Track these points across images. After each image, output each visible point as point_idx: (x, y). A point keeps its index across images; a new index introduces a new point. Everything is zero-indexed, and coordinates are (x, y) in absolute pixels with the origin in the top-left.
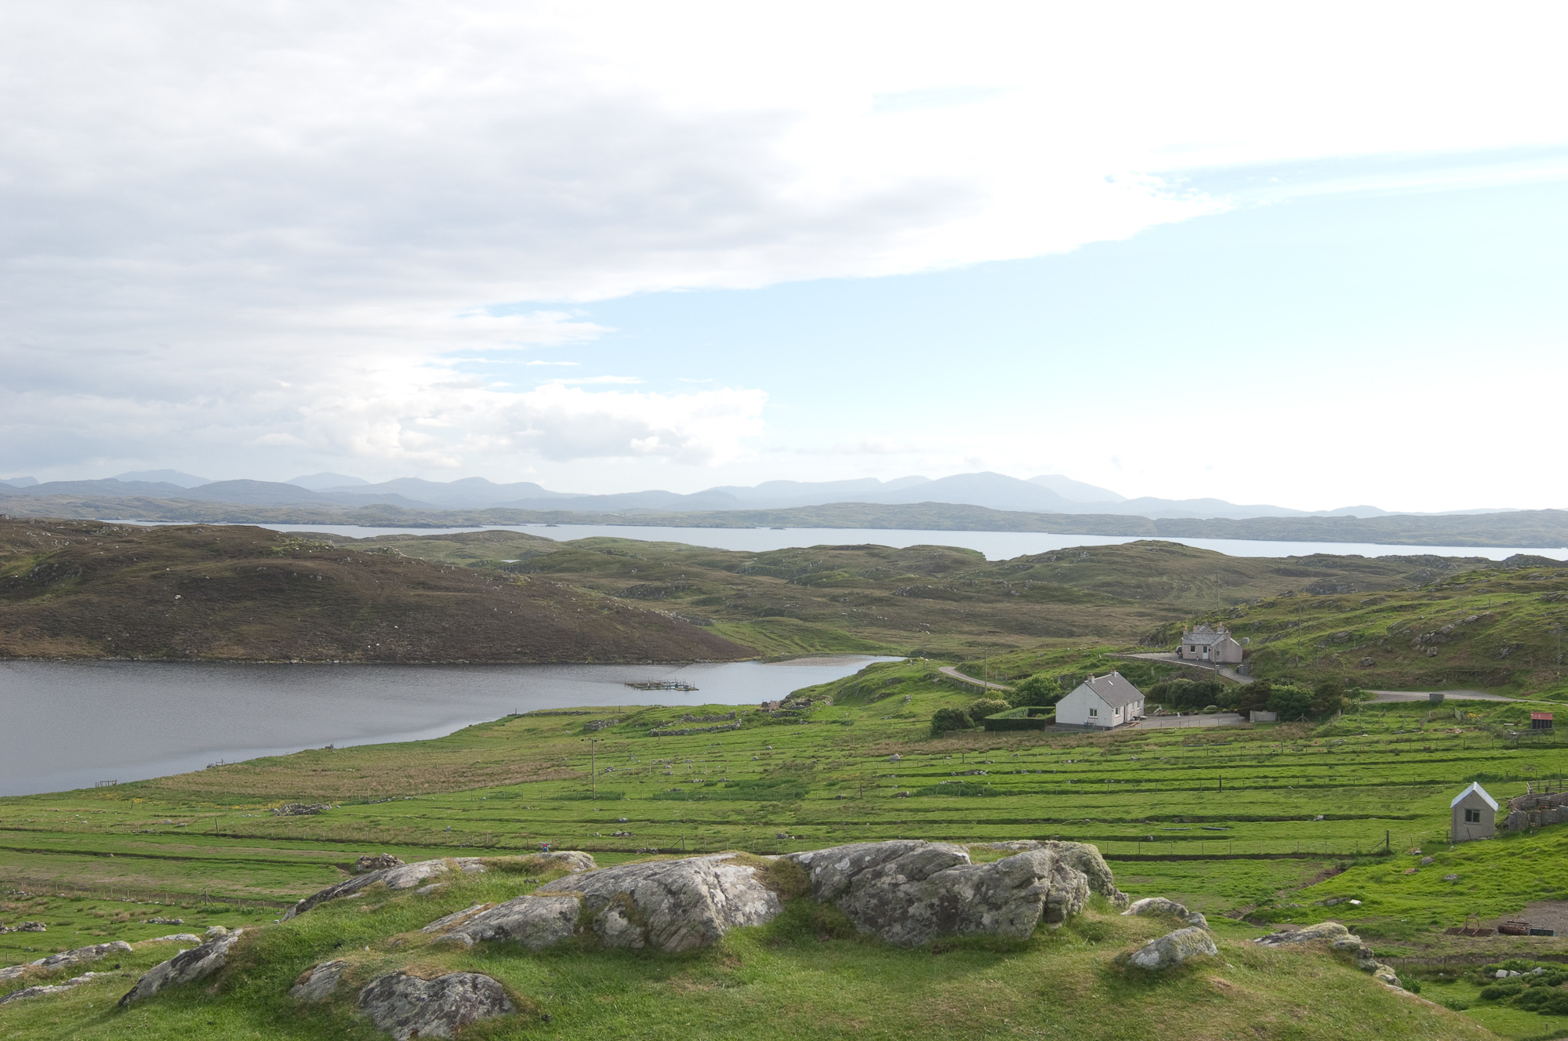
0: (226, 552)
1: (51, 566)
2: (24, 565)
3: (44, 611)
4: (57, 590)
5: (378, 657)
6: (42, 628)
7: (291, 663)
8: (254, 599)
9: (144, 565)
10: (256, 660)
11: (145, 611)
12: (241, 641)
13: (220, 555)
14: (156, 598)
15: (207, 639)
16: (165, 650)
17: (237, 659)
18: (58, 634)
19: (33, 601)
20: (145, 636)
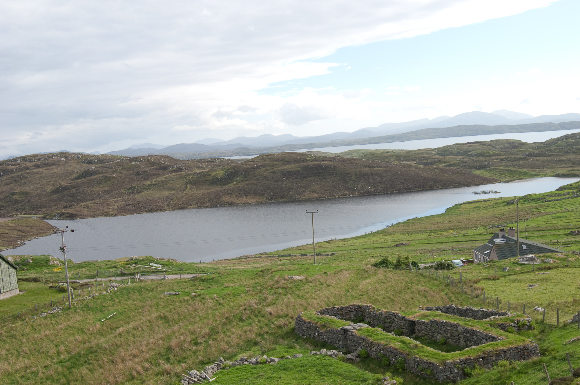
0: (291, 161)
1: (232, 172)
2: (220, 173)
3: (238, 188)
4: (237, 181)
5: (365, 193)
6: (241, 194)
7: (336, 198)
8: (311, 177)
9: (264, 169)
10: (323, 198)
11: (275, 184)
12: (314, 191)
13: (289, 163)
14: (276, 179)
15: (302, 192)
16: (288, 197)
17: (316, 198)
18: (248, 195)
19: (231, 185)
20: (279, 193)
